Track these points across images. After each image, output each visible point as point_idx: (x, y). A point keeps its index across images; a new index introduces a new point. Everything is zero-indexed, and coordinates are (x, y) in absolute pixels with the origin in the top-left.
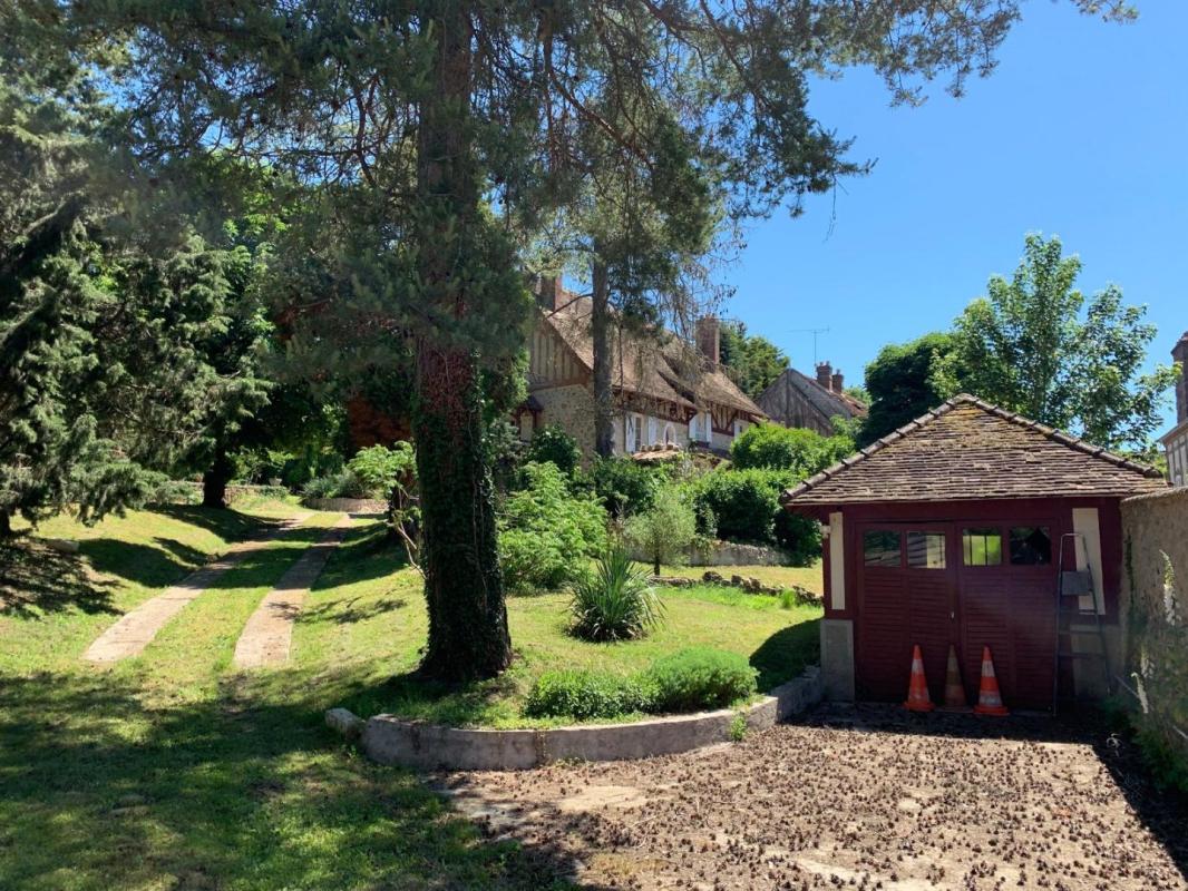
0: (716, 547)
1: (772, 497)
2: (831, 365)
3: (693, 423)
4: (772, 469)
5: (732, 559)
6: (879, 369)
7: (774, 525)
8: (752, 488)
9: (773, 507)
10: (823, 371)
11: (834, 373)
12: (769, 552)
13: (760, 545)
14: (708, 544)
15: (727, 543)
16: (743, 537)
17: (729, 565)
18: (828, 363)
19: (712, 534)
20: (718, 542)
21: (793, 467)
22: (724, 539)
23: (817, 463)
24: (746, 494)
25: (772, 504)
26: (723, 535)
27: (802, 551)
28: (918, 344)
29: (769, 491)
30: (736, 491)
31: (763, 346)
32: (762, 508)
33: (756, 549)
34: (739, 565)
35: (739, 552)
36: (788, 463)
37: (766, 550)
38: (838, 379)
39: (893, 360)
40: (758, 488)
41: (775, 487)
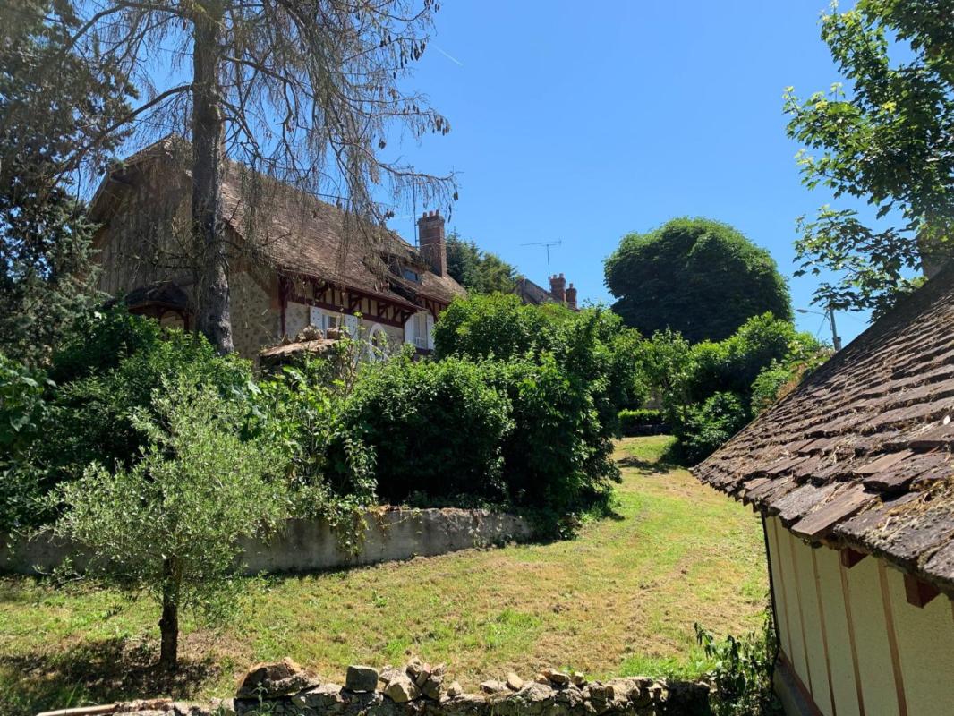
0: (377, 521)
1: (495, 405)
2: (564, 277)
3: (409, 325)
4: (496, 360)
5: (413, 543)
6: (621, 261)
7: (501, 459)
8: (456, 391)
9: (498, 426)
10: (557, 283)
11: (567, 287)
12: (492, 519)
13: (471, 505)
14: (357, 517)
15: (404, 508)
16: (438, 493)
17: (407, 557)
18: (561, 275)
19: (368, 491)
20: (382, 510)
21: (530, 354)
22: (396, 501)
23: (570, 343)
24: (447, 399)
25: (496, 420)
26: (391, 491)
27: (555, 508)
28: (663, 230)
29: (492, 394)
30: (425, 396)
31: (497, 264)
32: (476, 426)
33: (465, 514)
34: (429, 553)
35: (429, 527)
36: (524, 347)
37: (485, 512)
38: (572, 293)
39: (636, 249)
40: (466, 391)
41: (499, 387)
